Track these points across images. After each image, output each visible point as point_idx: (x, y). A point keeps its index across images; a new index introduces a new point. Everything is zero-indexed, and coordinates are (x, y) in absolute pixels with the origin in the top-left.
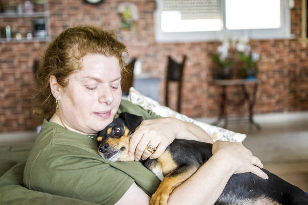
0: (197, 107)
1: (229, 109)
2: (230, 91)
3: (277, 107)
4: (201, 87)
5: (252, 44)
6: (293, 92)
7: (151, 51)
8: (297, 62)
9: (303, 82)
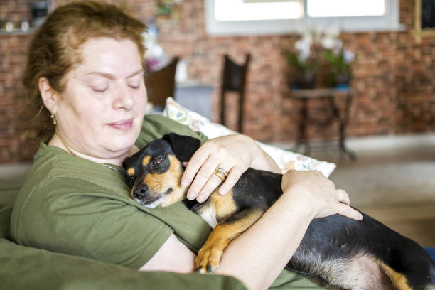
0: (267, 128)
1: (311, 130)
2: (313, 106)
3: (380, 128)
4: (271, 99)
5: (345, 37)
6: (402, 106)
7: (200, 48)
8: (408, 63)
9: (415, 92)
